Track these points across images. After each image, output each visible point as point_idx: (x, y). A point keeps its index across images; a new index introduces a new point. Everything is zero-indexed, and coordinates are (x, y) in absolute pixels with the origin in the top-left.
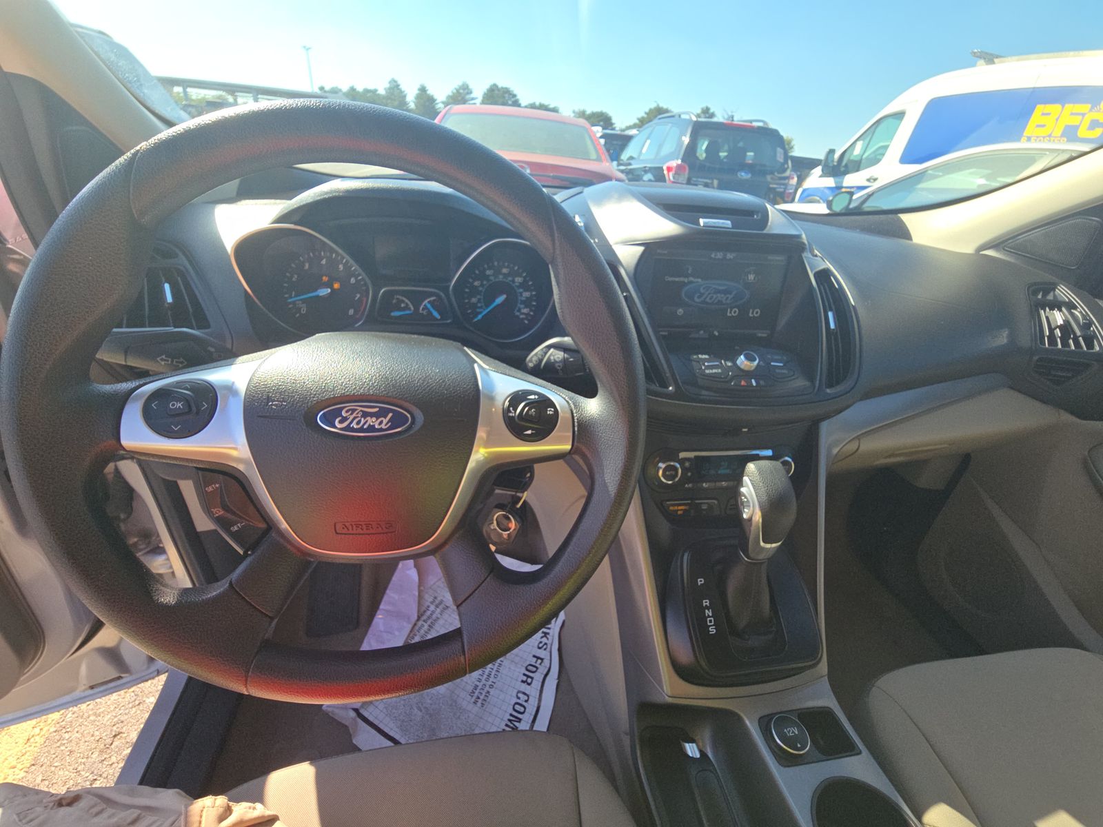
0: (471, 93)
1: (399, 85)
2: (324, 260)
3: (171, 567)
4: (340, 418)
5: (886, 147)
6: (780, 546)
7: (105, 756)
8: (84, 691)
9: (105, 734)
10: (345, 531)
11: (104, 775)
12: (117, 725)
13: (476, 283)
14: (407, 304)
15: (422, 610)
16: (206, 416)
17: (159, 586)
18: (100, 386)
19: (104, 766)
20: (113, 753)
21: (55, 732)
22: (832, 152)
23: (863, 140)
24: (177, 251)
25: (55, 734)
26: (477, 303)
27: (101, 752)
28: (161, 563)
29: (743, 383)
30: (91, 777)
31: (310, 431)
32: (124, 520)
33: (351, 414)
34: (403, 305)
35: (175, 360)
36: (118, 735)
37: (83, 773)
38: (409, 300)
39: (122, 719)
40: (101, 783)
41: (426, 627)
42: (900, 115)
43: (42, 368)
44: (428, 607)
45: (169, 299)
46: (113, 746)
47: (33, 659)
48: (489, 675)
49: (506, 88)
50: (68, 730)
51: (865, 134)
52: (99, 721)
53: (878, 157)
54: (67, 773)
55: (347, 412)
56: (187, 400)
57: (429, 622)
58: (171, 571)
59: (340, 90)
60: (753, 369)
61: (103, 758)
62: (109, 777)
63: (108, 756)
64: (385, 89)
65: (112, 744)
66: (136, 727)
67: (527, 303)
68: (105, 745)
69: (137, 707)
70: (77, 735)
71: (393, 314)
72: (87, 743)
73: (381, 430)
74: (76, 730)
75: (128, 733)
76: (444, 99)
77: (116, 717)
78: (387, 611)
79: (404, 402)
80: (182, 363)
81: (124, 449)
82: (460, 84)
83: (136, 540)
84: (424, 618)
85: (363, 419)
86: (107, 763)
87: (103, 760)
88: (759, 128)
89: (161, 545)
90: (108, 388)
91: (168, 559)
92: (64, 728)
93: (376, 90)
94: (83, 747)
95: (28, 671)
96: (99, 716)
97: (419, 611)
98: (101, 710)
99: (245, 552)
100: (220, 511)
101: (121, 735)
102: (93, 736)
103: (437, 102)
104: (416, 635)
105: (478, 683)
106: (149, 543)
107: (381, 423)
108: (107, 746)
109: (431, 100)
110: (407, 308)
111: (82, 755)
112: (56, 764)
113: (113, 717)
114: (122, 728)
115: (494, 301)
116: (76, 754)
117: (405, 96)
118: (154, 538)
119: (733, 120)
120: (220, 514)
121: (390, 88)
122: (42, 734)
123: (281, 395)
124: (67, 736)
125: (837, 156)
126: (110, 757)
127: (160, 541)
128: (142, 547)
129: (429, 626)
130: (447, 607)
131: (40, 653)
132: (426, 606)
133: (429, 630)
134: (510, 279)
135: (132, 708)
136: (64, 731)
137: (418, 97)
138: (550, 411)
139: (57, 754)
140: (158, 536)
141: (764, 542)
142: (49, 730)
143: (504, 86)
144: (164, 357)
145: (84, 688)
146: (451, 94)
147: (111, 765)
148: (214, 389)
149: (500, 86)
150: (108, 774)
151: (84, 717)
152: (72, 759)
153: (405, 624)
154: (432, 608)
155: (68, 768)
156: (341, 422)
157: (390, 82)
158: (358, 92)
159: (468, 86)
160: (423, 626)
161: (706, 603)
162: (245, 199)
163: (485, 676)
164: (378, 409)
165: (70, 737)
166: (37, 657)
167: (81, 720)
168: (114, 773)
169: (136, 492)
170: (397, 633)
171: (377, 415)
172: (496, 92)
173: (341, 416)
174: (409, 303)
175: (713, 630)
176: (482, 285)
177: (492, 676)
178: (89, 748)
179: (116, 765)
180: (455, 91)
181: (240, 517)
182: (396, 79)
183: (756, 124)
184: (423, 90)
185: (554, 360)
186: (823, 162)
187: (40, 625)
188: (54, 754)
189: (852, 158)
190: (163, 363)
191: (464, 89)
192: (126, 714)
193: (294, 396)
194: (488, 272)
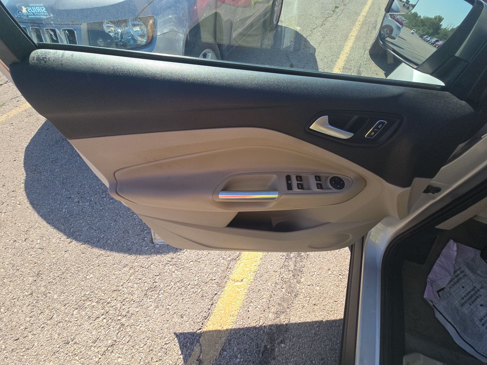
41: (456, 280)
78: (440, 265)
130: (466, 275)
133: (458, 282)
154: (459, 272)
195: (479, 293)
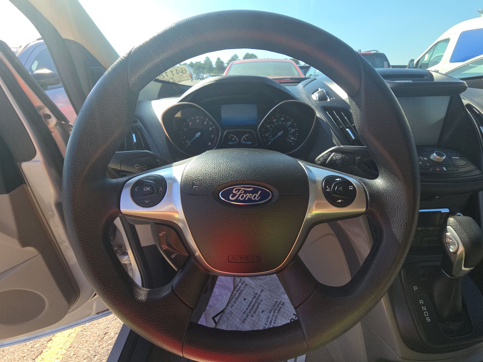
0: (238, 58)
1: (209, 59)
2: (198, 120)
3: (130, 261)
4: (232, 194)
5: (442, 56)
6: (473, 269)
7: (101, 344)
8: (94, 315)
9: (101, 333)
10: (234, 261)
11: (100, 353)
12: (106, 329)
13: (268, 126)
14: (235, 138)
15: (235, 286)
16: (162, 195)
17: (137, 289)
18: (111, 180)
19: (100, 348)
20: (104, 342)
21: (81, 331)
22: (412, 61)
23: (429, 54)
24: (137, 120)
25: (80, 332)
26: (268, 136)
27: (99, 341)
28: (126, 259)
29: (438, 169)
30: (94, 354)
31: (216, 203)
32: (113, 240)
33: (238, 192)
34: (233, 139)
35: (142, 166)
36: (106, 334)
37: (91, 351)
38: (237, 137)
39: (108, 326)
40: (98, 357)
41: (238, 294)
42: (447, 40)
43: (84, 170)
44: (238, 284)
45: (135, 141)
46: (104, 339)
47: (74, 303)
48: (271, 322)
49: (252, 54)
50: (86, 330)
51: (430, 51)
52: (99, 327)
53: (438, 61)
54: (84, 351)
55: (235, 191)
56: (152, 186)
57: (239, 292)
58: (130, 262)
59: (187, 64)
60: (441, 161)
61: (100, 345)
62: (102, 354)
63: (102, 344)
64: (204, 61)
65: (104, 338)
66: (114, 330)
67: (293, 135)
68: (101, 338)
69: (114, 321)
70: (90, 333)
71: (229, 143)
72: (94, 337)
73: (255, 201)
74: (90, 330)
75: (111, 333)
76: (227, 62)
77: (106, 325)
78: (220, 285)
79: (267, 184)
80: (145, 168)
81: (122, 213)
82: (234, 55)
83: (117, 248)
84: (237, 289)
85: (244, 195)
86: (101, 347)
87: (100, 346)
88: (374, 54)
89: (126, 251)
90: (114, 181)
91: (129, 257)
92: (85, 329)
93: (200, 62)
94: (92, 339)
95: (72, 307)
96: (99, 324)
97: (234, 286)
98: (100, 322)
99: (178, 270)
100: (166, 247)
101: (108, 334)
102: (96, 333)
103: (224, 63)
104: (233, 298)
105: (265, 326)
106: (121, 250)
107: (255, 197)
108: (102, 339)
109: (222, 63)
110: (235, 140)
111: (91, 343)
112: (80, 347)
113: (105, 325)
114: (108, 330)
115: (277, 134)
116: (89, 342)
117: (212, 63)
118: (123, 248)
119: (360, 52)
120: (166, 248)
121: (206, 60)
122: (75, 332)
123: (199, 182)
124: (85, 333)
125: (415, 62)
126: (103, 344)
127: (126, 249)
128: (119, 252)
129: (239, 294)
130: (247, 284)
131: (77, 299)
132: (237, 283)
133: (239, 296)
134: (285, 123)
135: (112, 321)
136: (84, 331)
137: (217, 62)
138: (351, 188)
139: (81, 342)
140: (125, 247)
141: (464, 267)
142: (78, 330)
143: (252, 53)
144: (137, 165)
145: (94, 313)
146: (230, 59)
147: (103, 348)
148: (165, 180)
149: (250, 54)
150: (102, 353)
151: (93, 324)
152: (87, 345)
153: (228, 292)
154: (240, 285)
155: (85, 349)
156: (232, 197)
157: (206, 58)
158: (194, 63)
159: (237, 55)
160: (236, 293)
161: (421, 302)
162: (162, 98)
163: (269, 323)
164: (252, 189)
165: (87, 334)
166: (76, 301)
167: (92, 326)
168: (104, 352)
169: (117, 228)
170: (225, 297)
171: (252, 192)
172: (248, 56)
173: (233, 193)
174: (236, 138)
175: (428, 320)
176: (271, 127)
177: (272, 323)
178: (94, 339)
179: (105, 348)
180: (231, 58)
181: (176, 250)
182: (208, 57)
183: (373, 52)
184: (219, 59)
185: (336, 158)
186: (408, 67)
187: (78, 287)
188: (80, 342)
189: (423, 62)
190: (137, 168)
191: (235, 57)
192: (110, 324)
193: (207, 182)
194: (274, 120)
195: (260, 299)
